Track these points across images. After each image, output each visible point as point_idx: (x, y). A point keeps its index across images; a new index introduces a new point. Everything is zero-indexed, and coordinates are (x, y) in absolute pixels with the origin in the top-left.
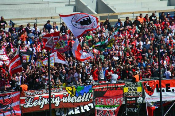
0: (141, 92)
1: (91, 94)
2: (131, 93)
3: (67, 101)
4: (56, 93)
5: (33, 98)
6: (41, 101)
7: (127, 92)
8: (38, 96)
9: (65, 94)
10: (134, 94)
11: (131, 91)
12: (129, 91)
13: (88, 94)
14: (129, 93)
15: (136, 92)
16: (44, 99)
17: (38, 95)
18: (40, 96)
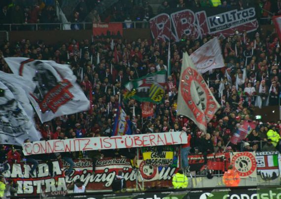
0: (171, 160)
1: (174, 169)
2: (156, 160)
3: (129, 179)
4: (112, 165)
5: (74, 171)
6: (85, 177)
7: (149, 159)
8: (82, 169)
9: (126, 168)
10: (161, 161)
11: (156, 157)
12: (152, 158)
13: (169, 168)
14: (153, 160)
15: (164, 159)
16: (89, 174)
17: (84, 167)
18: (84, 170)
